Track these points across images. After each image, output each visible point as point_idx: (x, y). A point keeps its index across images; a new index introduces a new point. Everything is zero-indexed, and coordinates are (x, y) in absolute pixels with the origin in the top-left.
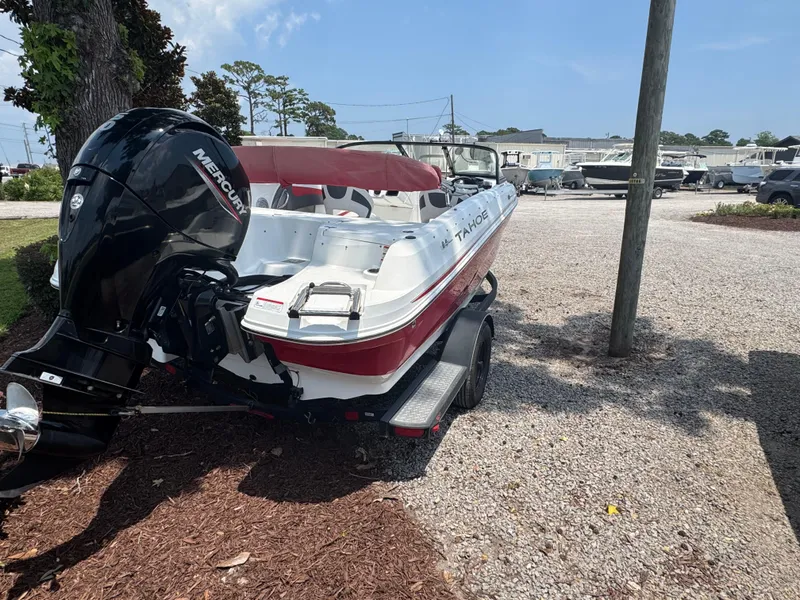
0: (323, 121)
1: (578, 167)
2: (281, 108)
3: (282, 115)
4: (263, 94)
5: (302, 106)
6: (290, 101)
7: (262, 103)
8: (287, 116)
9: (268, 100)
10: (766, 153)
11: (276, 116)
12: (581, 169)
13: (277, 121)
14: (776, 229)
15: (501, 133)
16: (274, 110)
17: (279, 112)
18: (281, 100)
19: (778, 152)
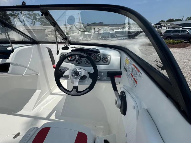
0: (45, 22)
1: (114, 31)
2: (33, 18)
3: (33, 20)
4: (26, 14)
5: (39, 18)
6: (35, 16)
7: (27, 17)
8: (35, 21)
9: (28, 16)
10: (156, 26)
11: (32, 21)
12: (115, 32)
13: (31, 22)
14: (175, 48)
15: (92, 24)
16: (30, 19)
17: (32, 19)
18: (32, 16)
19: (158, 26)
